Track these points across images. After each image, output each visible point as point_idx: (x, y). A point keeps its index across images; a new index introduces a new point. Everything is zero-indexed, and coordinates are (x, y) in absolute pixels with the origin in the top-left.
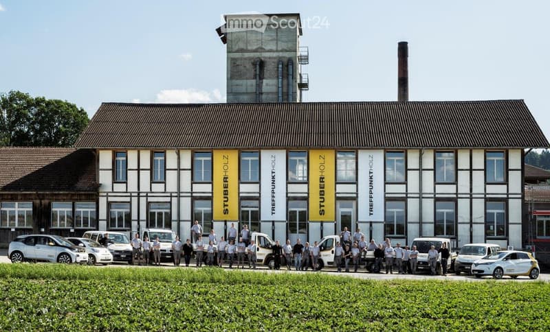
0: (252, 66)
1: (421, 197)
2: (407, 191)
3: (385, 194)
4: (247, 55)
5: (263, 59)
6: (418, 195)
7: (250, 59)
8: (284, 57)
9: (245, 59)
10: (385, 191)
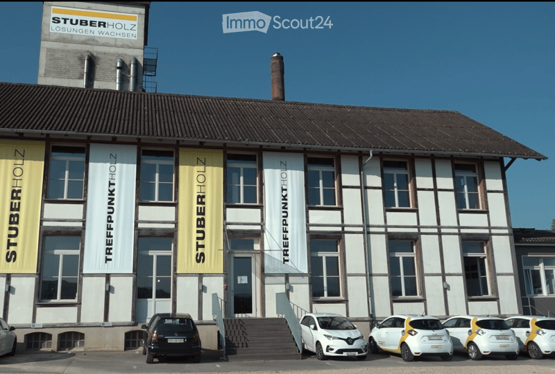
0: (79, 62)
1: (367, 231)
2: (343, 221)
3: (308, 225)
4: (71, 47)
5: (95, 54)
6: (361, 229)
7: (76, 52)
8: (126, 55)
9: (68, 51)
10: (308, 221)
